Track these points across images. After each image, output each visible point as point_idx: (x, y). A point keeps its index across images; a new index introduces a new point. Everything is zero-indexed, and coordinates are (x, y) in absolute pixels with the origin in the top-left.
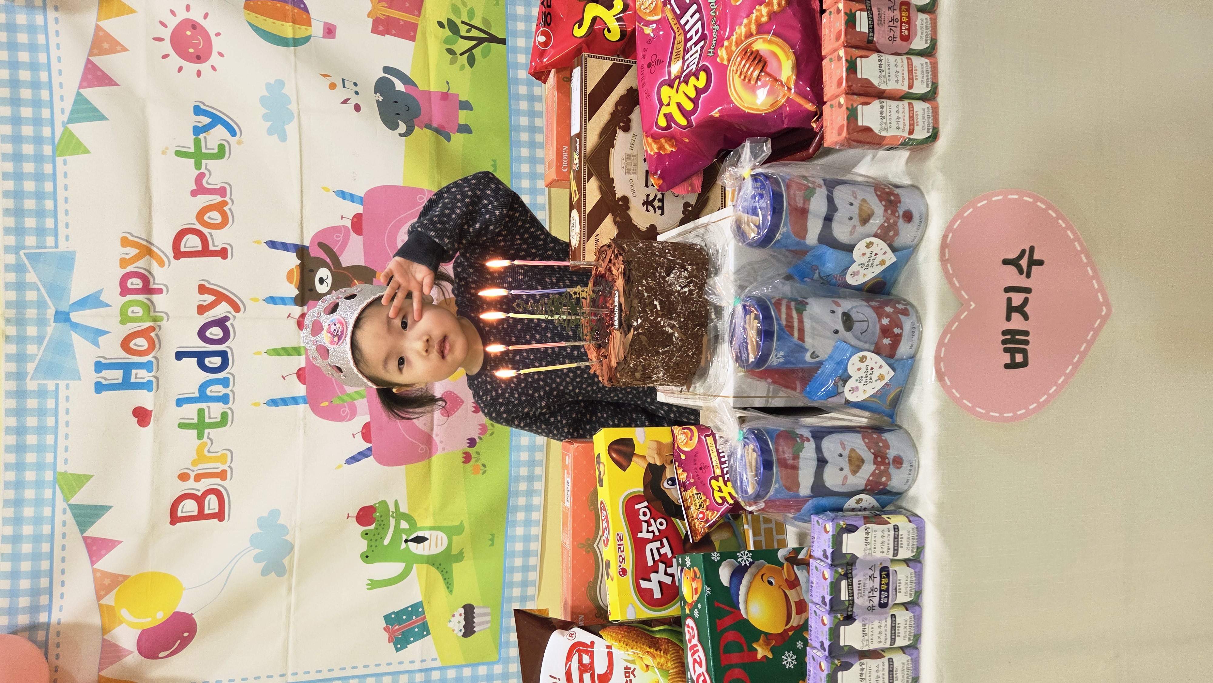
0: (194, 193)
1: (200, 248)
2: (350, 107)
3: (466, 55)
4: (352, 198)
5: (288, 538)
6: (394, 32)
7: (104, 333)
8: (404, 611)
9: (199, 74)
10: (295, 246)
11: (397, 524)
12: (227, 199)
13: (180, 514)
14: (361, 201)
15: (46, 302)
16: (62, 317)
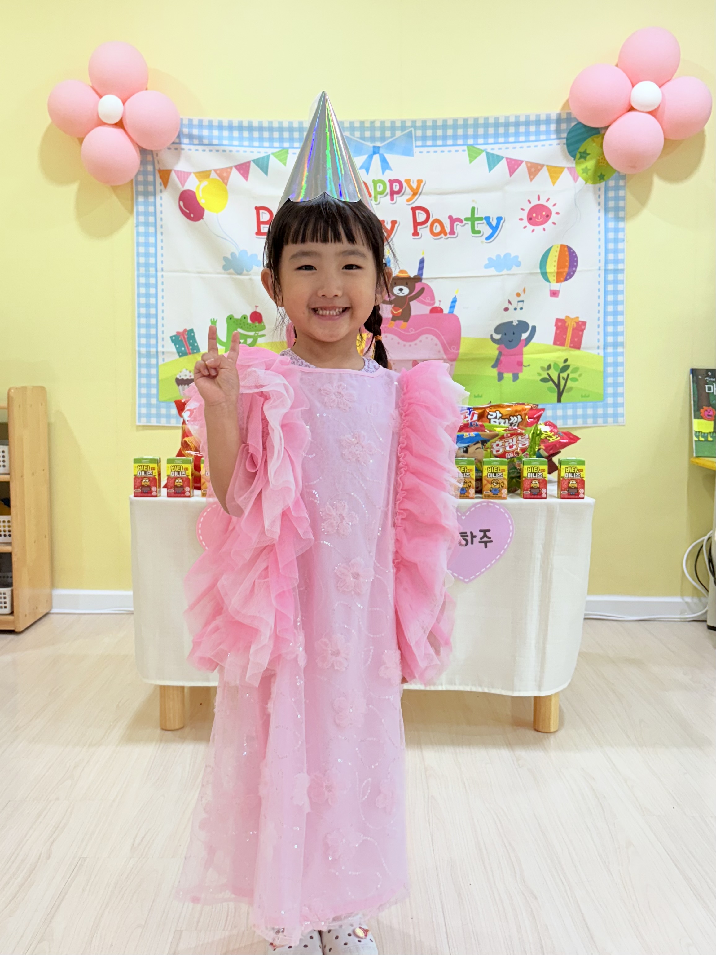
0: (450, 217)
1: (418, 221)
2: (507, 305)
3: (547, 377)
4: (452, 307)
5: (245, 272)
6: (558, 332)
7: (367, 171)
8: (195, 341)
9: (521, 219)
10: (422, 274)
11: (250, 337)
12: (448, 236)
13: (261, 212)
14: (451, 312)
15: (385, 141)
16: (376, 150)
